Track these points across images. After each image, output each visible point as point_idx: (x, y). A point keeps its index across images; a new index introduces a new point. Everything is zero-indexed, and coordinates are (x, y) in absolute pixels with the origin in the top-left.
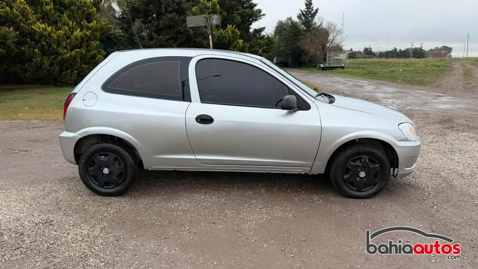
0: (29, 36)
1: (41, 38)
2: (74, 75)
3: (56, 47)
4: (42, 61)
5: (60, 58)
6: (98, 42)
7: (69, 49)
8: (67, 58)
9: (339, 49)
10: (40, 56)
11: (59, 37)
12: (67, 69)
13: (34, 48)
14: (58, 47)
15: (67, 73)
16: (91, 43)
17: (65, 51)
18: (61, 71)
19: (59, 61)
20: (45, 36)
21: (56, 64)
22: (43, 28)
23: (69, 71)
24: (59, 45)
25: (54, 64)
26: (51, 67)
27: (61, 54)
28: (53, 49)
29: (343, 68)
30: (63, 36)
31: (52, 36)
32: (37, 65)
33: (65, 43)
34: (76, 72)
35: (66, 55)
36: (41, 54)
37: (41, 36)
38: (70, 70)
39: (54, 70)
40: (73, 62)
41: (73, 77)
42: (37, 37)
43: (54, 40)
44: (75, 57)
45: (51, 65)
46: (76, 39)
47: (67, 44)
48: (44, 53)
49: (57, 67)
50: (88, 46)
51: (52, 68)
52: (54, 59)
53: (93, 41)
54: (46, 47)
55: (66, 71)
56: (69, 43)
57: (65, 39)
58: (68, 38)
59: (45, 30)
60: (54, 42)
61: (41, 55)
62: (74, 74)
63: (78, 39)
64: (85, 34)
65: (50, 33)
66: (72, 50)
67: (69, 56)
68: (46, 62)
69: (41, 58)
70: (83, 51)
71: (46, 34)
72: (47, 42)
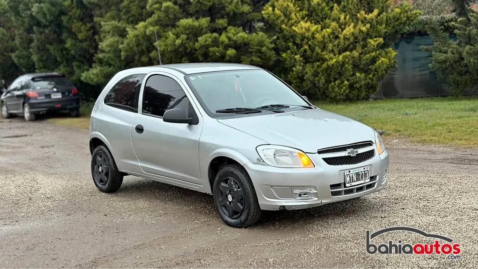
0: (291, 39)
1: (303, 40)
2: (344, 88)
3: (320, 51)
4: (304, 69)
5: (325, 65)
6: (382, 39)
7: (336, 52)
8: (333, 65)
10: (302, 64)
11: (324, 37)
12: (336, 79)
13: (296, 54)
14: (322, 51)
15: (335, 84)
16: (370, 42)
17: (332, 55)
18: (328, 81)
19: (323, 70)
20: (307, 39)
21: (321, 73)
22: (306, 28)
23: (337, 82)
24: (324, 48)
25: (318, 73)
26: (314, 77)
27: (326, 60)
28: (317, 54)
30: (329, 36)
31: (316, 38)
32: (299, 75)
33: (331, 45)
34: (346, 82)
35: (331, 61)
36: (304, 61)
37: (303, 38)
38: (339, 81)
39: (319, 81)
40: (341, 69)
41: (342, 90)
42: (298, 41)
43: (318, 42)
44: (343, 63)
45: (316, 74)
46: (345, 39)
47: (334, 46)
48: (307, 60)
49: (323, 77)
50: (364, 46)
51: (317, 79)
52: (318, 67)
53: (373, 39)
54: (309, 53)
55: (334, 82)
56: (337, 44)
57: (333, 40)
58: (337, 37)
59: (308, 30)
60: (318, 46)
61: (304, 63)
62: (344, 86)
63: (348, 39)
64: (360, 30)
65: (313, 33)
66: (340, 53)
67: (336, 62)
68: (309, 70)
69: (303, 66)
70: (356, 54)
71: (308, 36)
72: (310, 46)
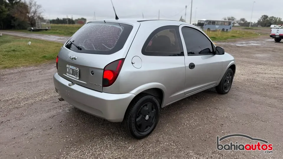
9: (42, 19)
29: (46, 30)
